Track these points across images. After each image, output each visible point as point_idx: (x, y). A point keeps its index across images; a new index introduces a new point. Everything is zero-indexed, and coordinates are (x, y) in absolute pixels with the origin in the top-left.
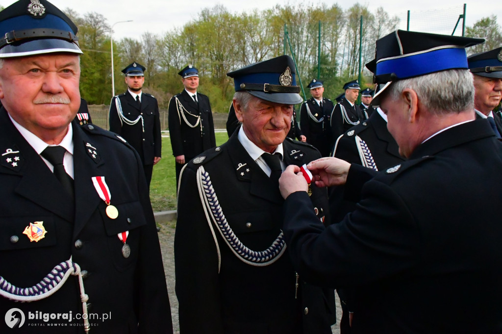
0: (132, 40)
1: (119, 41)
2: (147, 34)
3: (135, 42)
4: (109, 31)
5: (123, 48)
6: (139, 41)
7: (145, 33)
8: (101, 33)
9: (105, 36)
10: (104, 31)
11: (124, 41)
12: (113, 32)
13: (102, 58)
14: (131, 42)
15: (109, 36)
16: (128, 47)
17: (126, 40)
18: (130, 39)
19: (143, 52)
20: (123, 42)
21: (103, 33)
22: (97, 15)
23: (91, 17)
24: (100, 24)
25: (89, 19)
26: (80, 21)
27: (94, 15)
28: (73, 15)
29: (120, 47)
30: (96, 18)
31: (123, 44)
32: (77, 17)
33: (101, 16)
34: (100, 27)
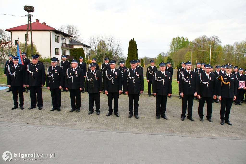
1: (224, 46)
3: (230, 46)
4: (220, 42)
8: (216, 43)
9: (218, 44)
10: (218, 42)
12: (221, 42)
13: (215, 53)
14: (229, 46)
15: (220, 44)
16: (227, 47)
17: (227, 45)
19: (234, 50)
20: (225, 46)
22: (215, 36)
23: (213, 37)
24: (216, 40)
25: (212, 38)
26: (208, 39)
27: (214, 37)
28: (206, 37)
29: (224, 49)
30: (215, 38)
31: (225, 47)
32: (207, 38)
33: (217, 37)
34: (216, 41)
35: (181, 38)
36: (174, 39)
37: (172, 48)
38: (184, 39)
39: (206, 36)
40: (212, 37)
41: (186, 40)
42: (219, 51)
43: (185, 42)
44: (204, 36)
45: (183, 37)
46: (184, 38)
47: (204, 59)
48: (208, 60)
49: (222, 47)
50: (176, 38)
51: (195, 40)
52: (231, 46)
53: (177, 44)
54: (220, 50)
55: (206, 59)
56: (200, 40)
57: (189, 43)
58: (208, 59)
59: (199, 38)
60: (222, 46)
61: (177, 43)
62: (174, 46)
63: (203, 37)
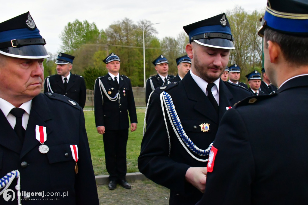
0: (171, 38)
1: (162, 40)
2: (182, 33)
3: (173, 39)
4: (155, 32)
5: (165, 44)
6: (176, 39)
7: (181, 32)
8: (149, 35)
9: (152, 36)
10: (152, 32)
11: (165, 40)
12: (157, 33)
14: (171, 41)
15: (154, 36)
16: (168, 42)
17: (167, 38)
18: (170, 38)
19: (180, 47)
20: (164, 40)
21: (150, 35)
22: (147, 22)
23: (143, 23)
24: (149, 28)
25: (141, 24)
26: (134, 27)
27: (145, 22)
28: (130, 23)
29: (162, 45)
30: (146, 24)
31: (164, 42)
32: (132, 24)
33: (149, 22)
34: (148, 30)
35: (83, 23)
36: (69, 24)
37: (66, 43)
38: (90, 25)
39: (130, 19)
40: (140, 22)
41: (93, 28)
42: (154, 47)
43: (91, 32)
44: (127, 20)
45: (86, 22)
46: (88, 25)
47: (129, 64)
49: (160, 41)
50: (74, 24)
51: (111, 27)
53: (75, 35)
55: (134, 65)
56: (120, 29)
57: (99, 33)
58: (136, 64)
59: (117, 23)
60: (159, 39)
61: (76, 33)
62: (70, 40)
63: (124, 22)
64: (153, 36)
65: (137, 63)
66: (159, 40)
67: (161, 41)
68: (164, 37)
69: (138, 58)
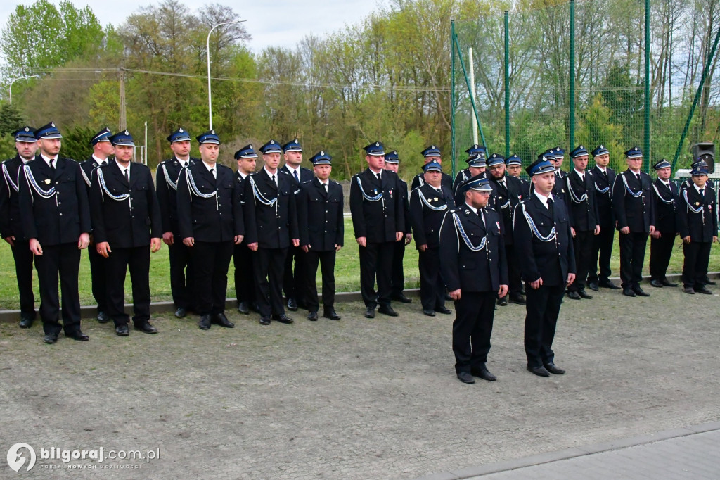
0: (282, 50)
1: (261, 55)
2: (310, 40)
3: (287, 54)
4: (242, 35)
5: (267, 67)
6: (294, 53)
7: (307, 37)
8: (228, 41)
9: (235, 46)
10: (235, 36)
11: (268, 55)
12: (248, 38)
13: (226, 87)
14: (281, 56)
15: (242, 45)
16: (274, 62)
17: (272, 51)
18: (279, 50)
19: (303, 72)
20: (265, 56)
21: (232, 42)
22: (223, 9)
23: (212, 12)
24: (228, 25)
25: (208, 16)
26: (192, 22)
27: (218, 10)
28: (179, 12)
29: (262, 67)
30: (221, 14)
31: (265, 59)
32: (186, 15)
33: (230, 10)
34: (227, 31)
39: (179, 4)
40: (206, 11)
42: (241, 75)
44: (174, 5)
45: (67, 6)
47: (179, 113)
48: (197, 120)
49: (255, 58)
51: (132, 21)
52: (291, 55)
54: (243, 72)
55: (192, 117)
56: (155, 26)
57: (103, 35)
58: (198, 115)
59: (147, 12)
60: (252, 52)
62: (24, 51)
63: (165, 10)
64: (239, 45)
65: (198, 111)
66: (253, 55)
67: (258, 59)
68: (266, 49)
69: (200, 99)
